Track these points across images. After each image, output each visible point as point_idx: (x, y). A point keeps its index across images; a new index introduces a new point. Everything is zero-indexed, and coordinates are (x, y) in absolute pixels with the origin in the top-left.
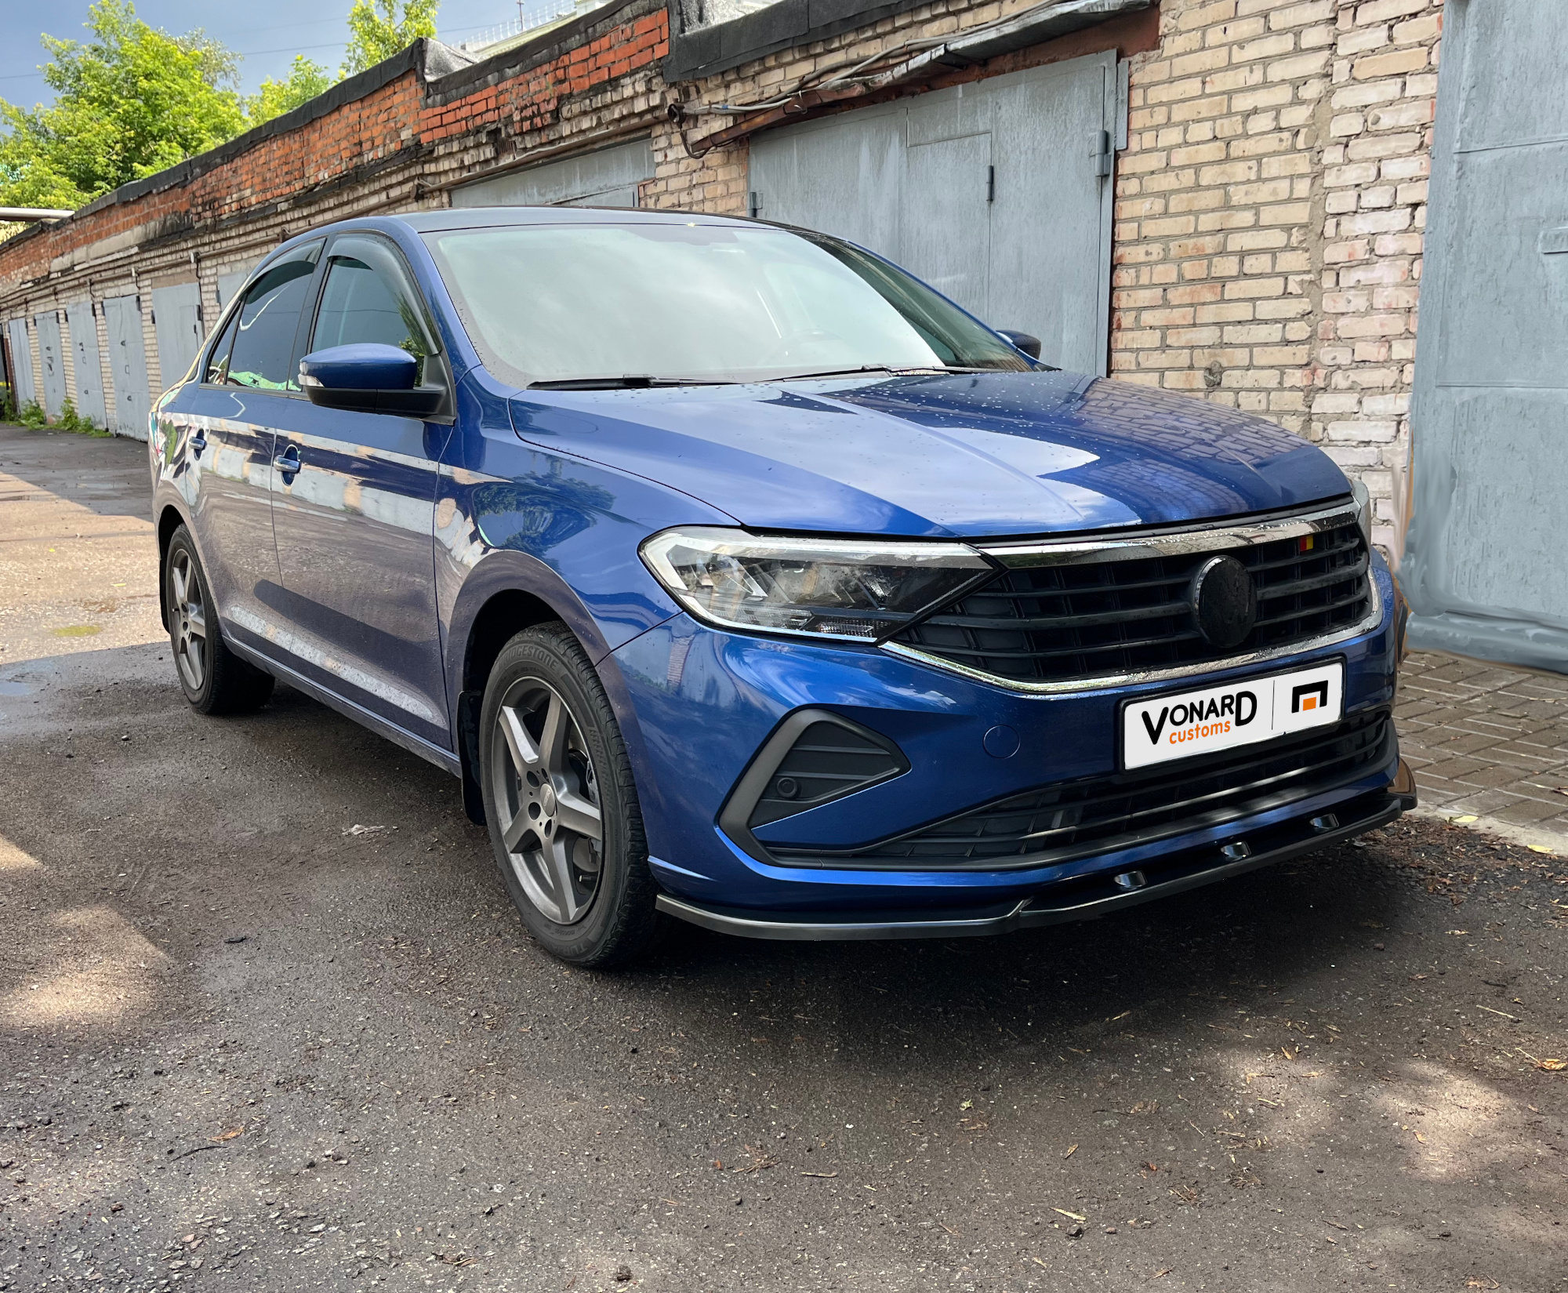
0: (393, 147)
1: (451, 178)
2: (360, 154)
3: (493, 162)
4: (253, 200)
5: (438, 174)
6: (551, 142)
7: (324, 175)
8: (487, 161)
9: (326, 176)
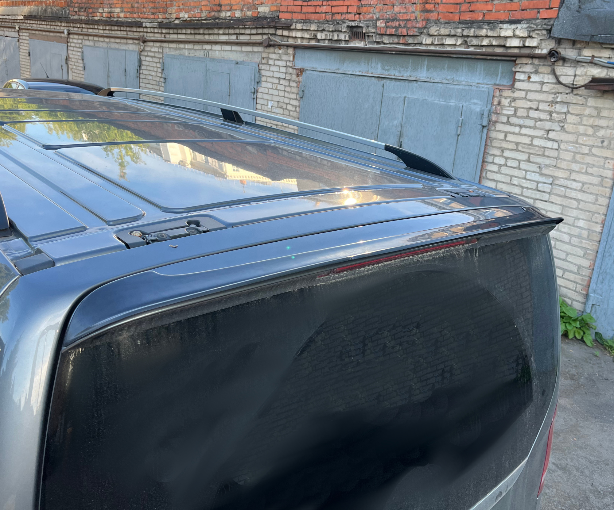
0: (249, 13)
1: (299, 42)
2: (219, 11)
3: (343, 43)
4: (122, 15)
5: (288, 37)
6: (408, 44)
7: (184, 15)
8: (339, 41)
9: (186, 16)
